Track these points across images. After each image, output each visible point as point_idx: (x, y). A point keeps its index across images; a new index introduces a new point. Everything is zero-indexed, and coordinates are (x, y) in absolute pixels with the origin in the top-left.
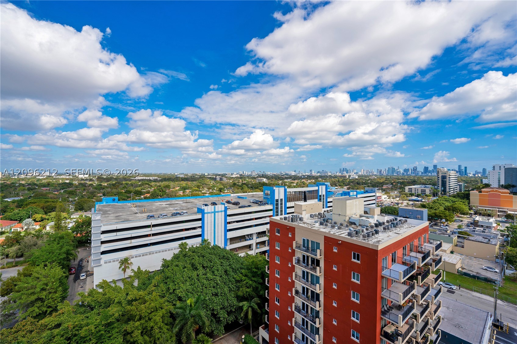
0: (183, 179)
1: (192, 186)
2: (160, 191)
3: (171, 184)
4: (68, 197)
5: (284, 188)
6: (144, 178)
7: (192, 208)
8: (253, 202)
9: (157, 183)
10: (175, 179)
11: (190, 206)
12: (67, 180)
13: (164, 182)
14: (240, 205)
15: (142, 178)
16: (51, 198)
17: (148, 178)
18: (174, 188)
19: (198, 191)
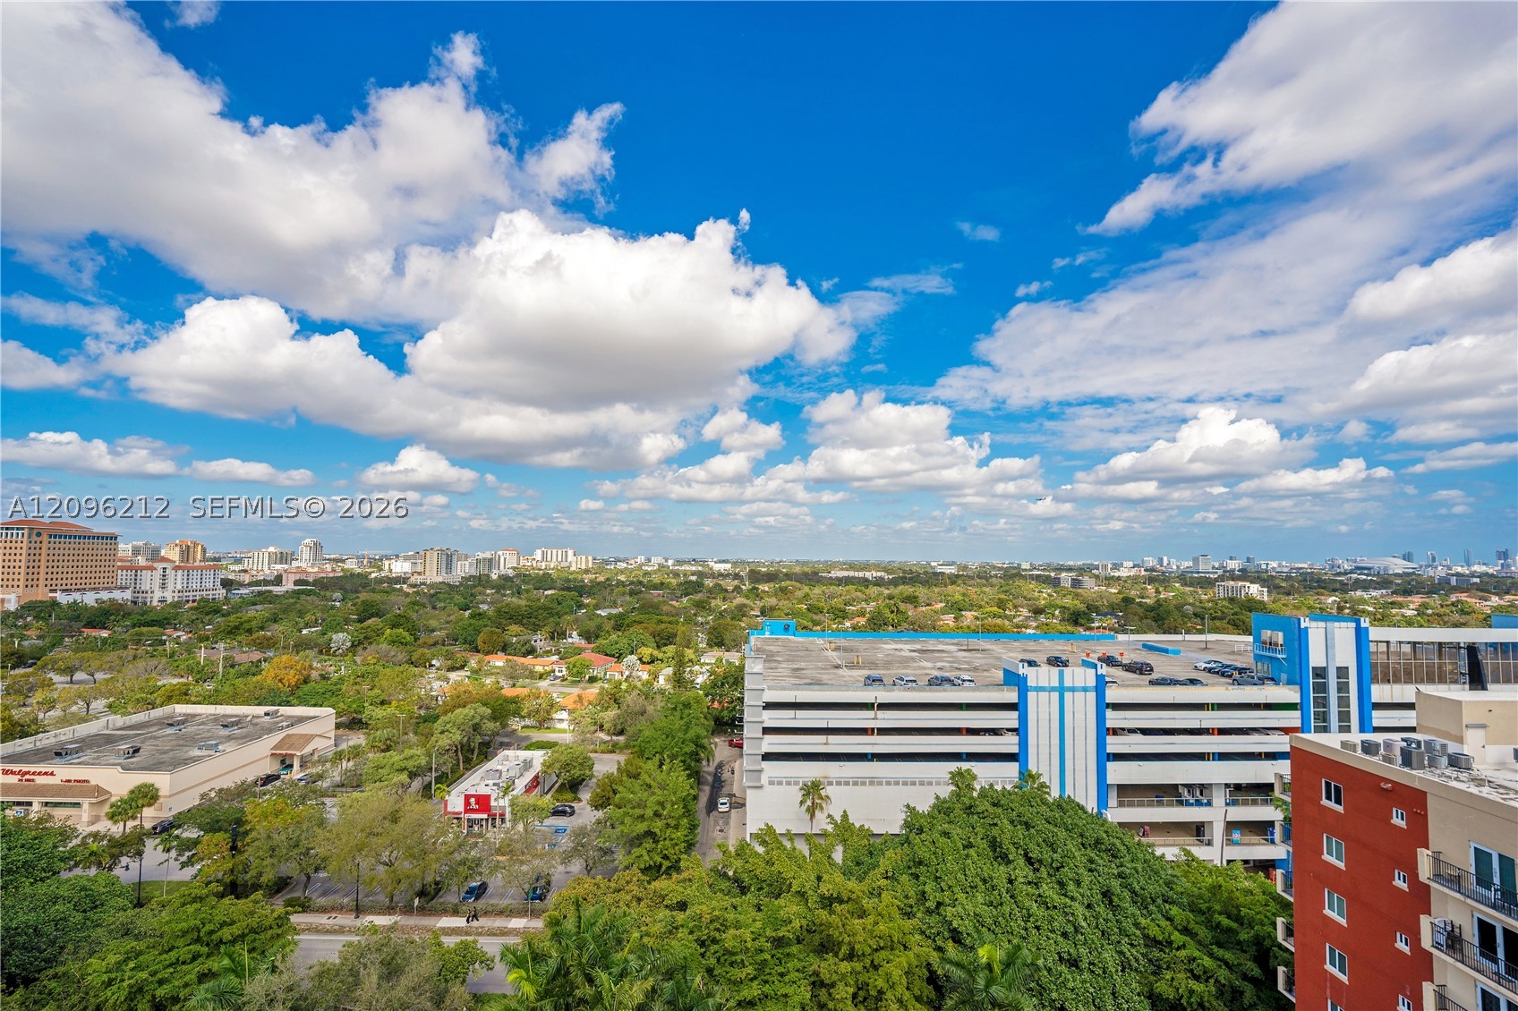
0: (953, 579)
1: (983, 600)
2: (892, 612)
3: (921, 592)
4: (695, 615)
5: (1354, 625)
6: (851, 574)
7: (986, 667)
8: (1210, 670)
9: (882, 589)
10: (931, 578)
11: (980, 661)
12: (693, 575)
13: (901, 587)
14: (1155, 676)
15: (845, 574)
16: (667, 614)
17: (861, 574)
18: (928, 605)
19: (1000, 617)
